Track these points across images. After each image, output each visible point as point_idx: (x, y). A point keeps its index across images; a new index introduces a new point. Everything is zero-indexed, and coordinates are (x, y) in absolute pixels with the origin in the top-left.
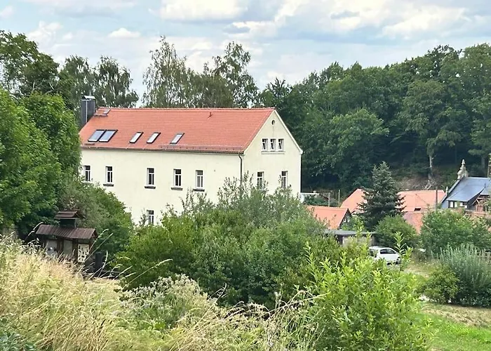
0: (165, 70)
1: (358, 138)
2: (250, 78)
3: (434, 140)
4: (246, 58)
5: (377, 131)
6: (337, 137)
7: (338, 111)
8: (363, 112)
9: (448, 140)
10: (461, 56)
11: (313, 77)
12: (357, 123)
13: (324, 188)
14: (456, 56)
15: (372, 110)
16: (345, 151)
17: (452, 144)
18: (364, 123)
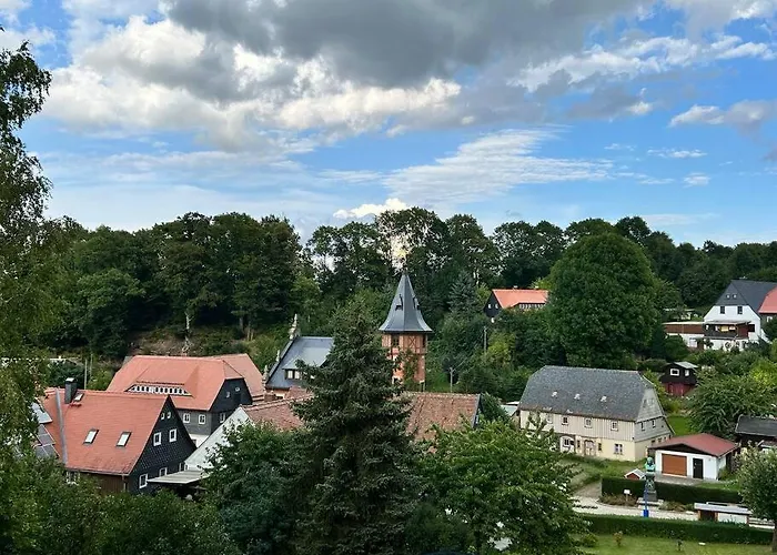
1: (110, 299)
3: (194, 301)
5: (133, 291)
6: (86, 298)
7: (87, 271)
8: (115, 273)
9: (209, 301)
10: (211, 223)
12: (109, 283)
13: (70, 352)
14: (206, 222)
15: (124, 271)
16: (96, 311)
17: (213, 305)
18: (117, 283)
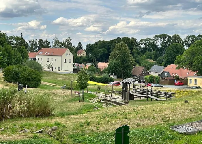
0: (56, 42)
1: (103, 53)
2: (71, 43)
4: (71, 40)
5: (106, 52)
10: (122, 39)
11: (96, 42)
12: (102, 51)
14: (121, 39)
16: (101, 55)
18: (104, 51)
